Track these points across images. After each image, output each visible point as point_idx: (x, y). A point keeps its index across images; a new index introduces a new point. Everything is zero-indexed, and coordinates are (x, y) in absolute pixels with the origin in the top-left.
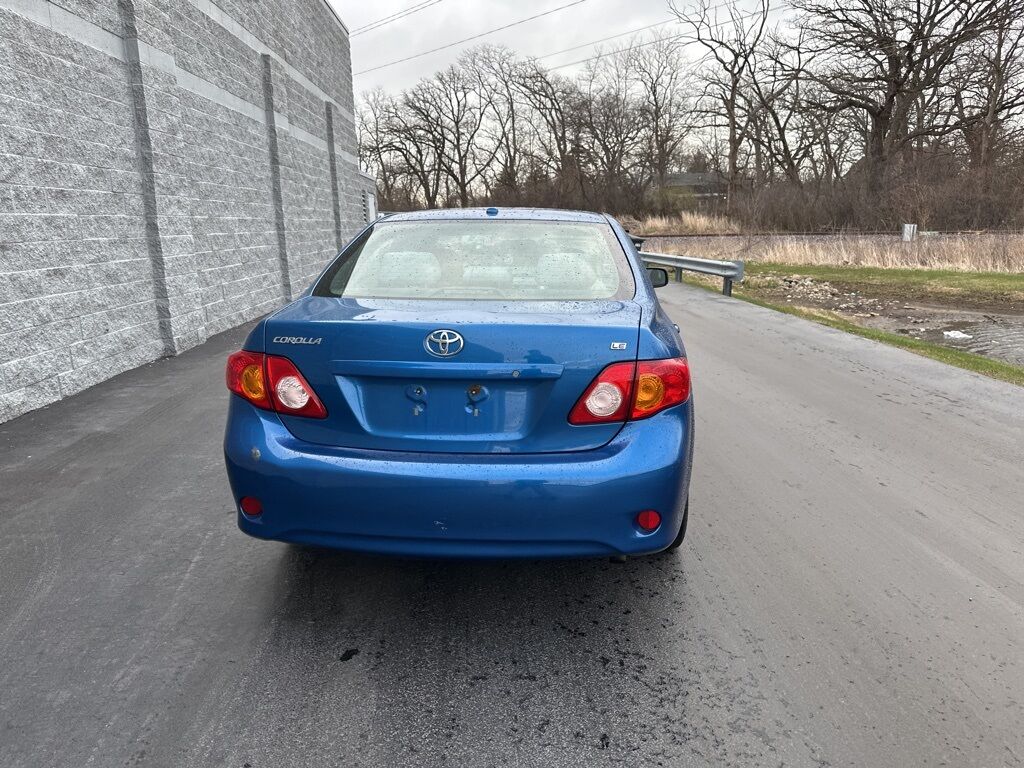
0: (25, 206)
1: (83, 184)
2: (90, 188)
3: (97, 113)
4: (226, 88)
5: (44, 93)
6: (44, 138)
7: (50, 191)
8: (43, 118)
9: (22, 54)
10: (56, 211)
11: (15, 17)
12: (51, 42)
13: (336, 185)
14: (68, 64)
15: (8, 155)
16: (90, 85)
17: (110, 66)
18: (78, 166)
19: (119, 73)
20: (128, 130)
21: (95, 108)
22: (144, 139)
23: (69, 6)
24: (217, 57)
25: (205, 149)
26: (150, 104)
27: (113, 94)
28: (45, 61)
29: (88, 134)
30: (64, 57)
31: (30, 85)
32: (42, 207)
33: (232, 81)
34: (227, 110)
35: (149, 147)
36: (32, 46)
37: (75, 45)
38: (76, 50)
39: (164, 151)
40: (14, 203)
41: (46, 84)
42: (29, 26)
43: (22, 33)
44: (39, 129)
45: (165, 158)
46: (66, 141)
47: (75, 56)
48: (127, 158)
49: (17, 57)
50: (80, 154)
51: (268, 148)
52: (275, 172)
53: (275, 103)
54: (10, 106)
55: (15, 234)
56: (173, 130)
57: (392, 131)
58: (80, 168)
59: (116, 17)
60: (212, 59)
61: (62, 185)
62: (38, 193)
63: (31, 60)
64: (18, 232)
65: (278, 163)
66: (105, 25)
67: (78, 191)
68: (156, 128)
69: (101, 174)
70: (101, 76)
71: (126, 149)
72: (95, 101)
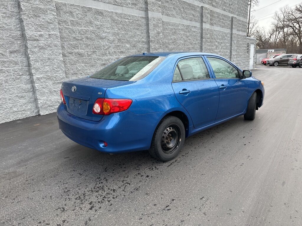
0: (111, 55)
1: (128, 49)
2: (131, 50)
3: (135, 31)
4: (184, 18)
5: (119, 28)
6: (118, 39)
7: (118, 52)
8: (118, 34)
9: (113, 20)
10: (120, 56)
11: (112, 12)
12: (122, 16)
13: (232, 43)
14: (127, 20)
15: (107, 44)
16: (133, 25)
17: (140, 19)
18: (127, 45)
19: (143, 20)
20: (145, 35)
21: (134, 30)
22: (148, 37)
23: (129, 6)
24: (181, 10)
25: (172, 37)
26: (151, 27)
27: (140, 26)
28: (120, 21)
29: (131, 37)
30: (126, 19)
31: (115, 27)
32: (116, 55)
33: (187, 16)
34: (184, 25)
35: (149, 38)
36: (116, 18)
37: (129, 16)
38: (130, 17)
39: (155, 39)
40: (108, 55)
41: (119, 27)
42: (116, 13)
43: (114, 15)
44: (116, 37)
45: (155, 41)
46: (124, 39)
47: (129, 18)
48: (143, 42)
49: (112, 21)
50: (128, 42)
51: (200, 34)
52: (202, 41)
53: (204, 20)
54: (109, 33)
55: (108, 62)
56: (158, 33)
57: (289, 20)
58: (128, 46)
59: (144, 6)
60: (179, 11)
61: (122, 50)
62: (115, 52)
63: (116, 21)
64: (109, 61)
65: (203, 38)
66: (140, 9)
67: (127, 51)
68: (152, 33)
69: (134, 46)
70: (137, 22)
71: (143, 40)
72: (134, 29)
